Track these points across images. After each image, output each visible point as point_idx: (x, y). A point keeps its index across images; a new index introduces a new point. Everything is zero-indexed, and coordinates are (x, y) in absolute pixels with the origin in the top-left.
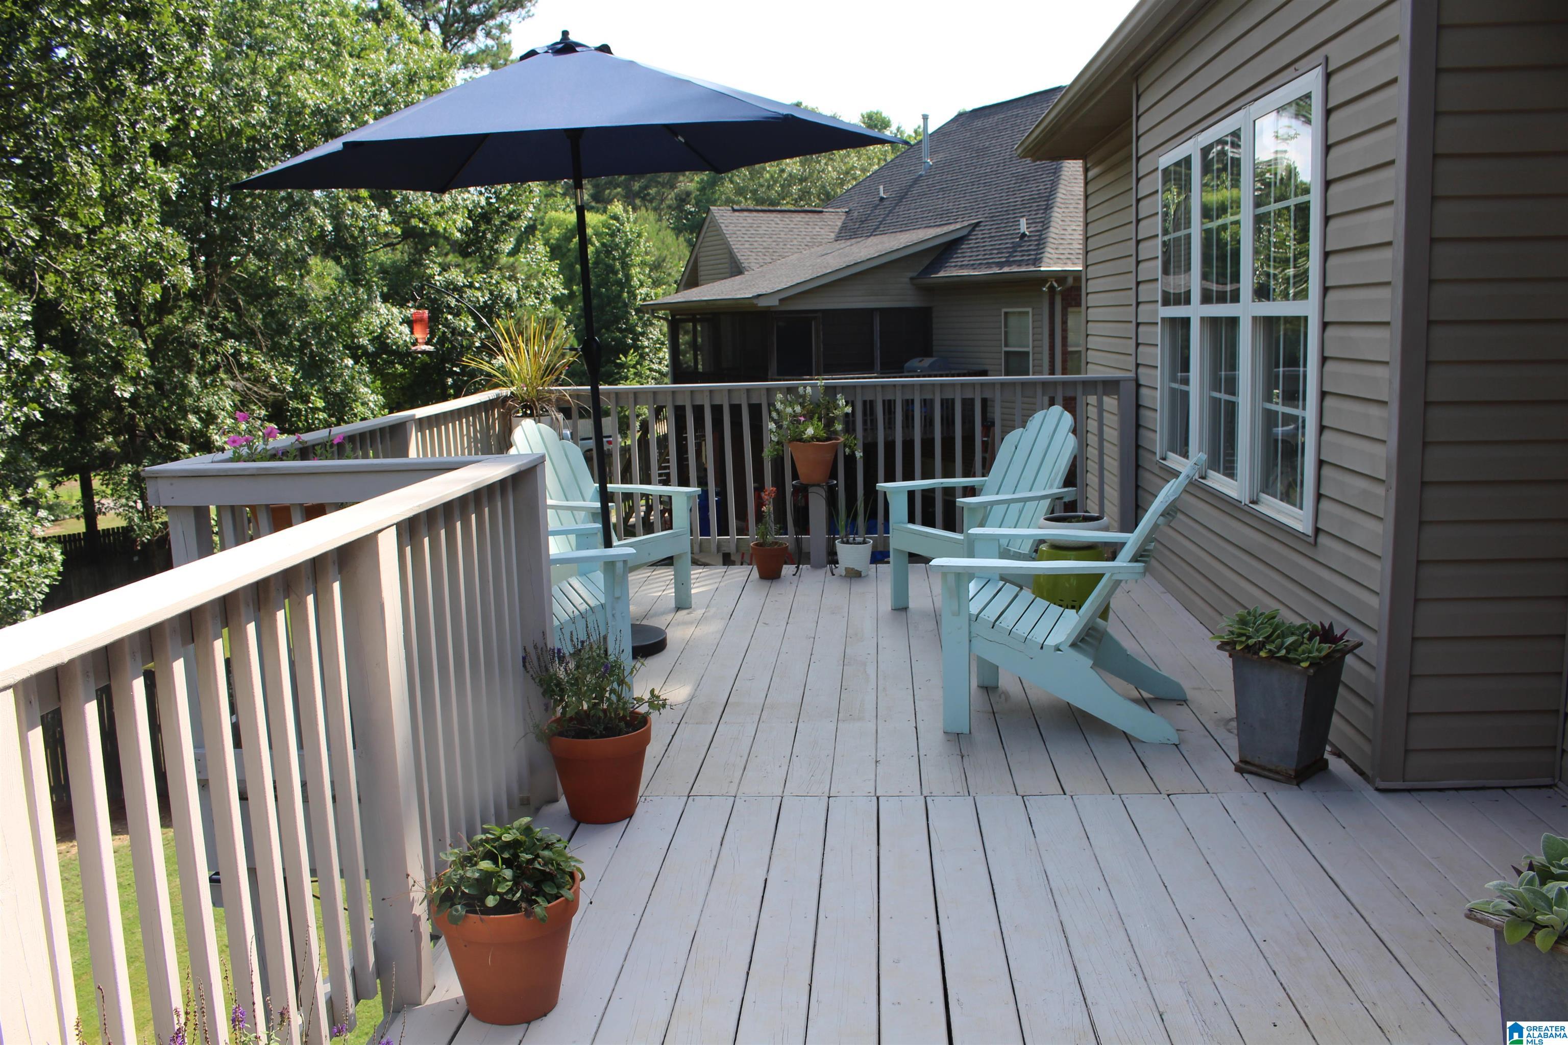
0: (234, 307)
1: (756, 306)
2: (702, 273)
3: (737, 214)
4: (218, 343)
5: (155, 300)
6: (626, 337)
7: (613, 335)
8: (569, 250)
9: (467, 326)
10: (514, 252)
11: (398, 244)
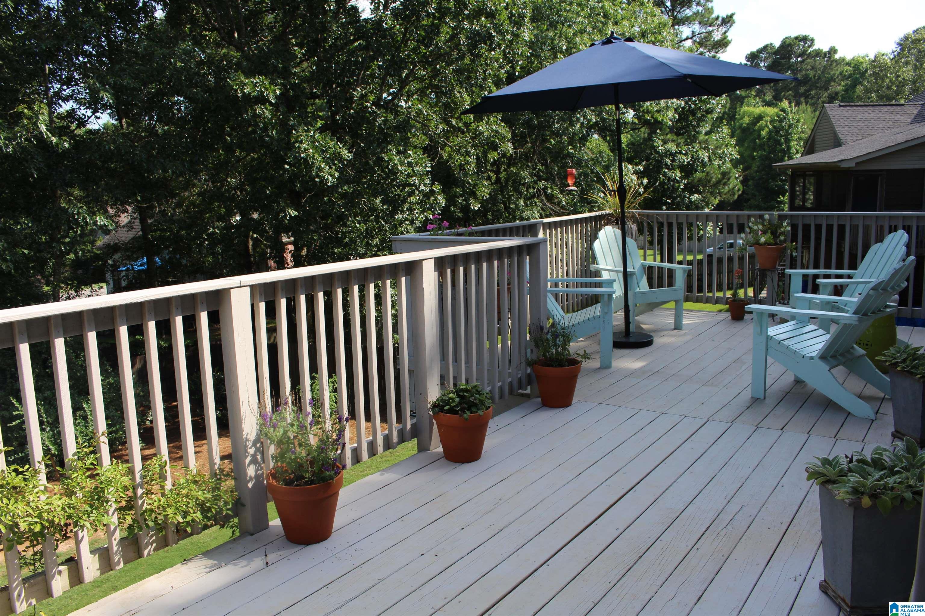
0: (545, 164)
1: (839, 167)
2: (817, 146)
3: (842, 108)
4: (535, 182)
5: (494, 159)
6: (785, 185)
7: (777, 183)
8: (754, 131)
9: (676, 176)
10: (707, 133)
11: (641, 128)
